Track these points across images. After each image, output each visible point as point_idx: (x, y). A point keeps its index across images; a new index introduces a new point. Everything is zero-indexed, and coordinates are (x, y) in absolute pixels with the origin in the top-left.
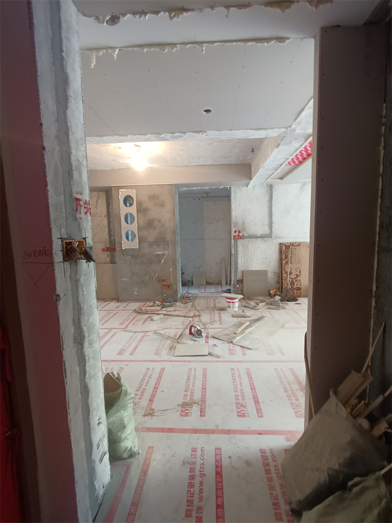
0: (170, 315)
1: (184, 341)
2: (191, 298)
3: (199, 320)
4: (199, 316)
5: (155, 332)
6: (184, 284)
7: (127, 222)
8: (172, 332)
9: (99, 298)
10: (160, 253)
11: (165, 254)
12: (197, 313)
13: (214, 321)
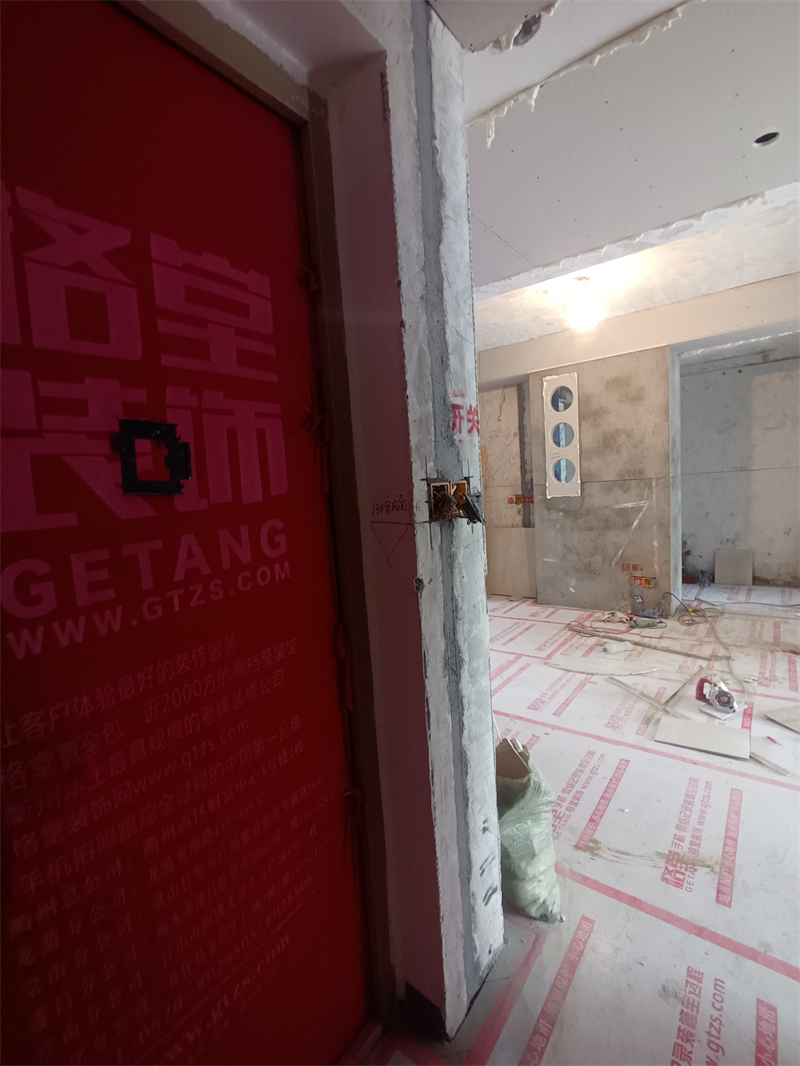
0: (649, 646)
1: (679, 709)
2: (708, 614)
3: (726, 670)
4: (728, 658)
5: (611, 678)
6: (689, 578)
7: (558, 443)
8: (652, 686)
9: (492, 593)
10: (629, 505)
11: (640, 509)
12: (722, 652)
13: (773, 678)
